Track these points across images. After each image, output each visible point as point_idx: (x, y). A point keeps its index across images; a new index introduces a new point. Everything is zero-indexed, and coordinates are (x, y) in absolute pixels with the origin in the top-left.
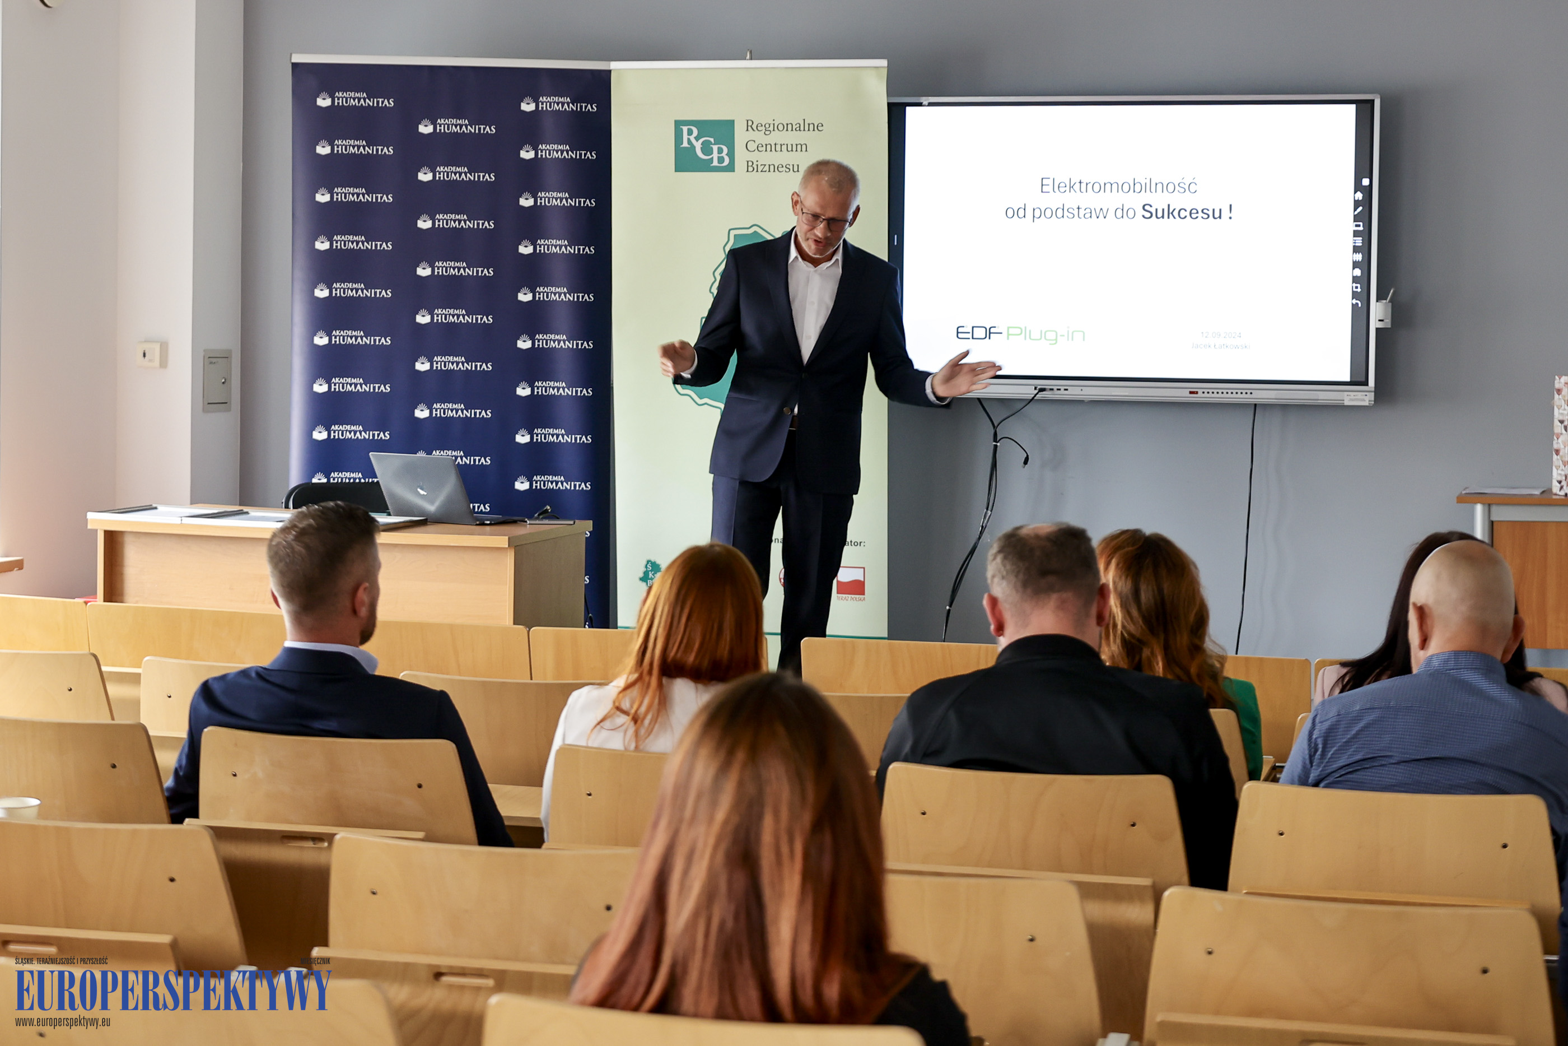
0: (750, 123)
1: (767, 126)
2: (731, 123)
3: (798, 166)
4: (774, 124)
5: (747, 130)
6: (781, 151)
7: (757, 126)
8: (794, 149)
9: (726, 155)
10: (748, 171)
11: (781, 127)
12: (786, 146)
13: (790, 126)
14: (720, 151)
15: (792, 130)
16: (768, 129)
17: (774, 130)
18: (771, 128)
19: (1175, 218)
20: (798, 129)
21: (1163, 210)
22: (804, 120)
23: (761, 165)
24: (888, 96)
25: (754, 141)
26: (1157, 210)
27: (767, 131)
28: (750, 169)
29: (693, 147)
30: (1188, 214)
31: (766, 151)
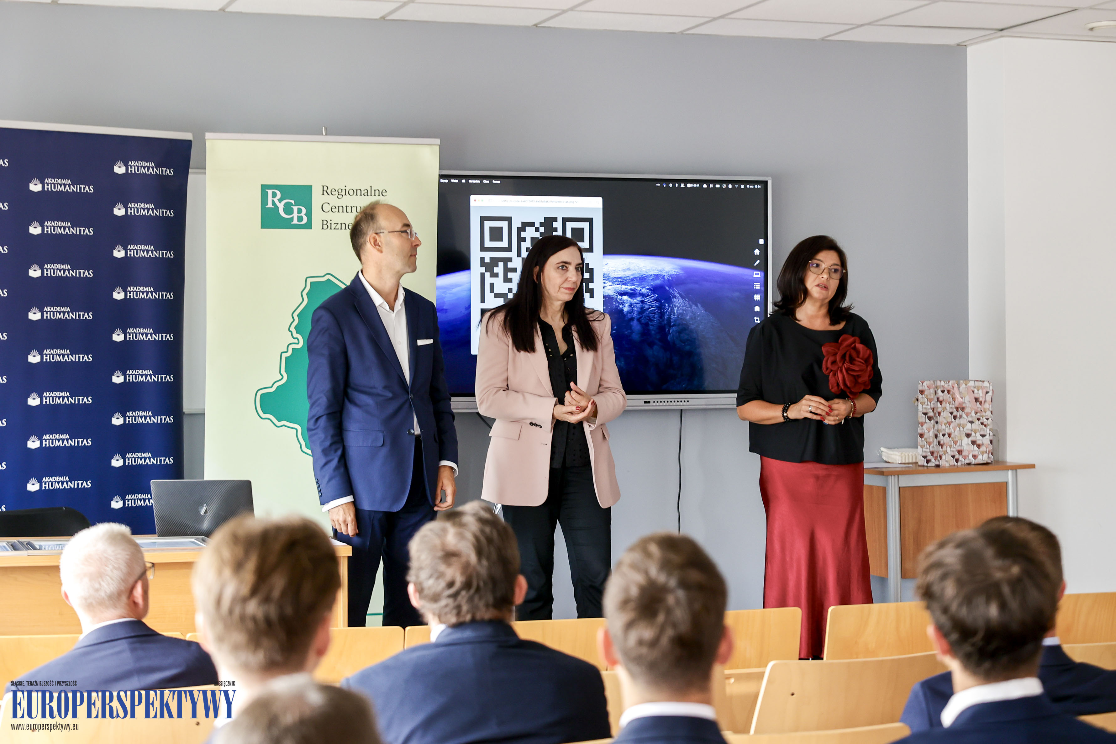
0: (325, 189)
1: (340, 191)
2: (310, 188)
4: (345, 190)
5: (323, 194)
6: (351, 212)
7: (331, 192)
9: (305, 215)
10: (323, 229)
11: (351, 192)
12: (355, 208)
13: (359, 192)
14: (300, 211)
15: (361, 195)
16: (341, 193)
17: (345, 195)
18: (343, 193)
20: (366, 194)
22: (371, 187)
23: (334, 224)
24: (439, 170)
25: (329, 204)
27: (340, 196)
28: (325, 227)
29: (276, 208)
31: (339, 212)
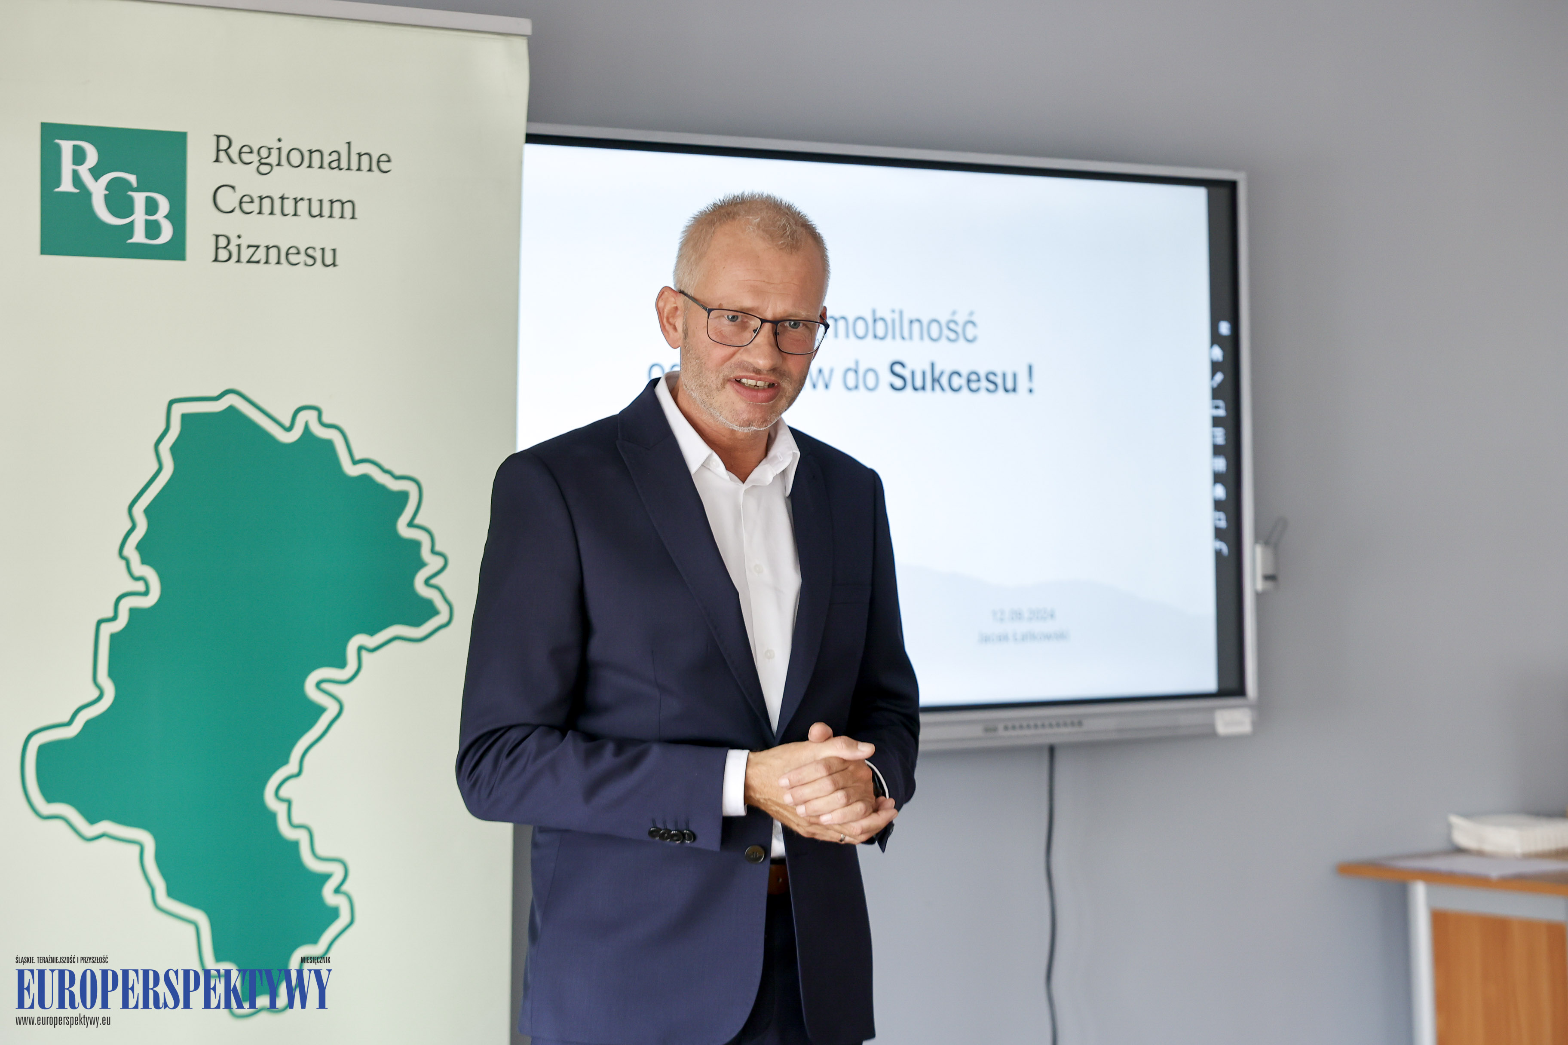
0: (224, 143)
1: (264, 152)
2: (180, 138)
3: (334, 250)
4: (279, 149)
5: (217, 160)
6: (296, 214)
7: (240, 153)
8: (326, 212)
9: (166, 217)
10: (216, 260)
11: (295, 158)
12: (306, 203)
13: (316, 156)
14: (151, 207)
16: (265, 159)
17: (279, 164)
18: (273, 159)
19: (943, 389)
20: (334, 164)
21: (924, 373)
22: (349, 143)
23: (249, 246)
25: (233, 187)
26: (913, 373)
27: (264, 166)
28: (223, 254)
29: (85, 193)
30: (962, 381)
31: (260, 212)
